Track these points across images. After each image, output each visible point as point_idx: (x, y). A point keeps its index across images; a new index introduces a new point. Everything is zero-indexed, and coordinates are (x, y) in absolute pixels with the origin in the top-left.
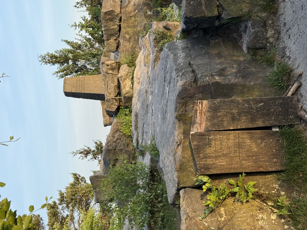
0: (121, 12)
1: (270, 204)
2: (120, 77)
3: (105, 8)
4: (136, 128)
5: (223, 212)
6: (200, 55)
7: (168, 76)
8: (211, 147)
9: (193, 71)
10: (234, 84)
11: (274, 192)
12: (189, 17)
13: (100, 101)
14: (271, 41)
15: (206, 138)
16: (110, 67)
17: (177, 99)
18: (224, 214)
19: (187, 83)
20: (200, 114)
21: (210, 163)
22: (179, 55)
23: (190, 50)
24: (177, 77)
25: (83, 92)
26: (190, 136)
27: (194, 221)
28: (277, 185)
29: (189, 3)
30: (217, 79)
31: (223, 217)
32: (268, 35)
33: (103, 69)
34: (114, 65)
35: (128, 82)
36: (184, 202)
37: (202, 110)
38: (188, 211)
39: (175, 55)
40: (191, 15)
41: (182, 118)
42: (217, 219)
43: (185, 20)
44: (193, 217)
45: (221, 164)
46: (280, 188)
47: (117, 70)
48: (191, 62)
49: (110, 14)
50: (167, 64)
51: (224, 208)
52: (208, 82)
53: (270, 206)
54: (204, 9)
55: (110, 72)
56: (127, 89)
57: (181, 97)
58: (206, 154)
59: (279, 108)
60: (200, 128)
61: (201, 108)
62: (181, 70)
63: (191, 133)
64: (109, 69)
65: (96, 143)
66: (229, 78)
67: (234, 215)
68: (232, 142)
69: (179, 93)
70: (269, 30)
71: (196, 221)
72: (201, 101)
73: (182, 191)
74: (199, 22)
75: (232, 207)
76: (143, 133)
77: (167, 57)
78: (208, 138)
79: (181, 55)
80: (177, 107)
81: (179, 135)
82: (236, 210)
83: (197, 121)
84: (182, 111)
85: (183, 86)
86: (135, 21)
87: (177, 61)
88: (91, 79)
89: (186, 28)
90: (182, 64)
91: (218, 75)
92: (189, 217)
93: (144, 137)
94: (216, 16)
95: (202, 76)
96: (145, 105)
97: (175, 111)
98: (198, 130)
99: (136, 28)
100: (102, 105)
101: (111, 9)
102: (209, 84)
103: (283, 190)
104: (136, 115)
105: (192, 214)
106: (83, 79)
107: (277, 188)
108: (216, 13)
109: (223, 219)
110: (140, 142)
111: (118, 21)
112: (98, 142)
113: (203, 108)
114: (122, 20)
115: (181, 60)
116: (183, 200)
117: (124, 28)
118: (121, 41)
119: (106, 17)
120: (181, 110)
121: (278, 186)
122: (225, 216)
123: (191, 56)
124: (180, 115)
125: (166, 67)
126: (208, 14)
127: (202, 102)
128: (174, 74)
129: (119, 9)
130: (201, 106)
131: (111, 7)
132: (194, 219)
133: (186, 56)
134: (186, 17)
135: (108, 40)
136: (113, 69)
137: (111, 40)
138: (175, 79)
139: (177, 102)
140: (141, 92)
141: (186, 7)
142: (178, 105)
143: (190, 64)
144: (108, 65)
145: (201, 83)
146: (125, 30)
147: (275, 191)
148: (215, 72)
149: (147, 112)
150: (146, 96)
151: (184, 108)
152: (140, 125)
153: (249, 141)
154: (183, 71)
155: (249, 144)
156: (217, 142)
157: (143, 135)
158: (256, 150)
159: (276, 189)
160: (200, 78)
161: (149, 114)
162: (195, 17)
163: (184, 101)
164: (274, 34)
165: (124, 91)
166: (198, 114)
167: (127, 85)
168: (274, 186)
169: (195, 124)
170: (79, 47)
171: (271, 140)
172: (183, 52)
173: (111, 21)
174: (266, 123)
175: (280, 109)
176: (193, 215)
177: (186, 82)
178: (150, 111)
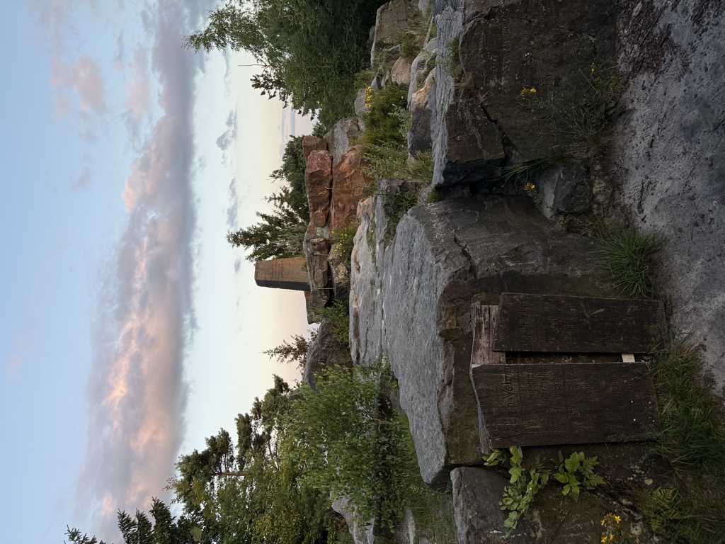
0: (332, 173)
1: (624, 502)
2: (331, 261)
3: (310, 167)
4: (357, 334)
5: (538, 520)
6: (471, 226)
7: (416, 260)
8: (512, 394)
9: (464, 253)
10: (545, 275)
11: (632, 479)
12: (454, 162)
13: (303, 292)
14: (601, 200)
15: (502, 377)
16: (317, 246)
17: (440, 302)
18: (540, 525)
19: (458, 273)
20: (487, 331)
21: (511, 426)
22: (434, 225)
23: (451, 218)
24: (437, 262)
25: (281, 280)
26: (471, 373)
27: (483, 539)
28: (636, 466)
29: (455, 138)
30: (511, 265)
31: (539, 531)
32: (594, 190)
33: (307, 249)
34: (323, 244)
35: (342, 268)
36: (460, 495)
37: (489, 324)
38: (470, 517)
39: (428, 226)
40: (458, 158)
41: (451, 336)
42: (528, 534)
43: (446, 168)
44: (481, 530)
45: (534, 427)
46: (643, 472)
47: (327, 251)
48: (458, 237)
49: (317, 176)
50: (414, 240)
51: (538, 512)
52: (497, 271)
53: (626, 506)
54: (481, 148)
55: (318, 253)
56: (341, 277)
57: (448, 299)
58: (503, 407)
59: (632, 321)
60: (487, 358)
61: (487, 320)
62: (442, 252)
63: (473, 366)
64: (315, 250)
65: (297, 339)
66: (533, 265)
67: (560, 525)
68: (552, 385)
69: (444, 292)
70: (597, 181)
71: (488, 539)
72: (487, 306)
73: (455, 473)
74: (469, 171)
75: (554, 509)
76: (367, 343)
77: (414, 230)
78: (506, 377)
79: (439, 226)
80: (441, 317)
81: (446, 367)
82: (562, 515)
83: (482, 343)
84: (450, 324)
85: (450, 278)
86: (352, 184)
87: (433, 235)
88: (291, 262)
89: (444, 182)
90: (443, 241)
91: (511, 259)
92: (475, 529)
93: (369, 349)
94: (500, 159)
95: (482, 261)
96: (371, 302)
97: (438, 324)
98: (484, 361)
99: (353, 194)
100: (306, 296)
101: (318, 169)
102: (498, 275)
103: (649, 476)
104: (356, 316)
105: (478, 523)
106: (281, 263)
107: (637, 471)
108: (502, 154)
109: (539, 535)
110: (362, 355)
111: (328, 184)
112: (299, 338)
113: (492, 319)
114: (334, 183)
115: (439, 234)
116: (459, 491)
117: (337, 194)
118: (333, 212)
119: (312, 180)
120: (450, 321)
121: (638, 468)
122: (542, 529)
123: (455, 227)
124: (448, 331)
125: (412, 246)
126: (486, 155)
127: (489, 308)
128: (430, 258)
129: (330, 169)
130: (487, 316)
131: (319, 166)
132: (485, 535)
133: (447, 227)
134: (449, 162)
135: (314, 210)
136: (320, 250)
137: (319, 211)
138: (432, 266)
139: (440, 308)
140: (362, 282)
141: (449, 145)
142: (443, 313)
143: (456, 240)
144: (314, 245)
145: (483, 274)
146: (338, 197)
147: (633, 477)
148: (505, 254)
149: (373, 312)
150: (372, 289)
151: (454, 317)
152: (362, 331)
153: (583, 383)
154: (447, 252)
155: (584, 387)
156: (523, 384)
157: (366, 346)
158: (597, 399)
159: (634, 473)
160: (480, 264)
161: (377, 317)
162: (465, 161)
163: (453, 305)
164: (605, 188)
165: (336, 280)
166: (483, 331)
167: (341, 271)
168: (632, 467)
169: (478, 349)
170: (278, 222)
171: (625, 381)
172: (440, 221)
173: (318, 184)
174: (608, 346)
175: (634, 323)
176: (480, 526)
177: (456, 272)
178: (379, 312)
